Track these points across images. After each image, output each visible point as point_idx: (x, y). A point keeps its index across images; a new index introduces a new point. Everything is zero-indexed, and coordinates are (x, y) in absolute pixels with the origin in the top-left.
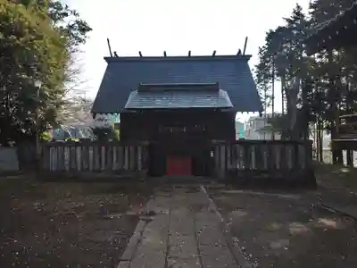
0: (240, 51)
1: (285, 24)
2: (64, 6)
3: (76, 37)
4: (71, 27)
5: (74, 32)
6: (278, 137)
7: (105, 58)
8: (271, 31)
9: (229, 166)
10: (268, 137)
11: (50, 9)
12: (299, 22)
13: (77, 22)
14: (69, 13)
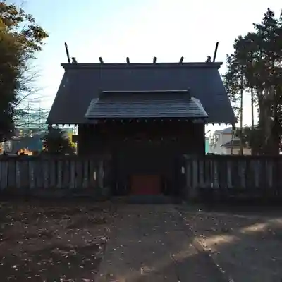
0: (209, 58)
1: (255, 31)
2: (19, 11)
3: (31, 45)
4: (26, 33)
5: (29, 39)
6: (247, 152)
7: (62, 65)
8: (240, 38)
9: (203, 185)
10: (236, 152)
11: (4, 14)
12: (270, 29)
13: (33, 28)
14: (24, 18)
